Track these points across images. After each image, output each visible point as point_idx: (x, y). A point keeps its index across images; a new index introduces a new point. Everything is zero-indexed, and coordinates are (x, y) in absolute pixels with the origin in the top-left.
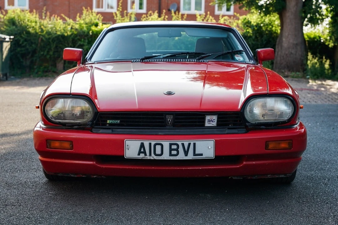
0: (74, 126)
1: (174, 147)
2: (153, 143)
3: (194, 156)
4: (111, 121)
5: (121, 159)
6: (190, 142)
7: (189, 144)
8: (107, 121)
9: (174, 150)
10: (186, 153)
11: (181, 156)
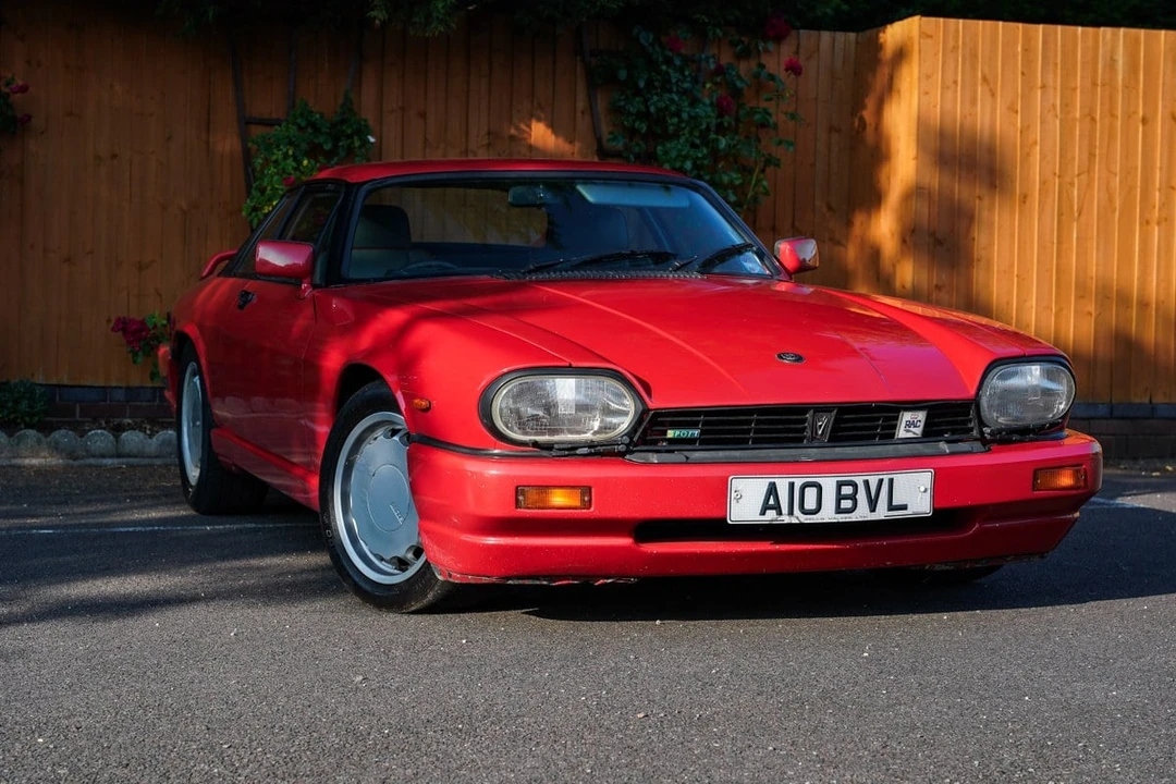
0: (577, 448)
1: (847, 490)
2: (798, 482)
3: (889, 510)
4: (677, 432)
5: (719, 528)
6: (881, 477)
7: (881, 481)
8: (665, 433)
9: (846, 497)
10: (873, 506)
11: (862, 513)
